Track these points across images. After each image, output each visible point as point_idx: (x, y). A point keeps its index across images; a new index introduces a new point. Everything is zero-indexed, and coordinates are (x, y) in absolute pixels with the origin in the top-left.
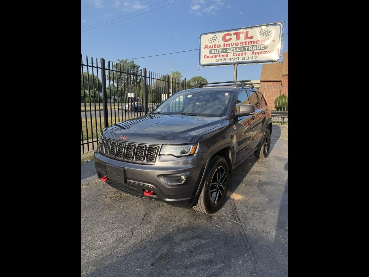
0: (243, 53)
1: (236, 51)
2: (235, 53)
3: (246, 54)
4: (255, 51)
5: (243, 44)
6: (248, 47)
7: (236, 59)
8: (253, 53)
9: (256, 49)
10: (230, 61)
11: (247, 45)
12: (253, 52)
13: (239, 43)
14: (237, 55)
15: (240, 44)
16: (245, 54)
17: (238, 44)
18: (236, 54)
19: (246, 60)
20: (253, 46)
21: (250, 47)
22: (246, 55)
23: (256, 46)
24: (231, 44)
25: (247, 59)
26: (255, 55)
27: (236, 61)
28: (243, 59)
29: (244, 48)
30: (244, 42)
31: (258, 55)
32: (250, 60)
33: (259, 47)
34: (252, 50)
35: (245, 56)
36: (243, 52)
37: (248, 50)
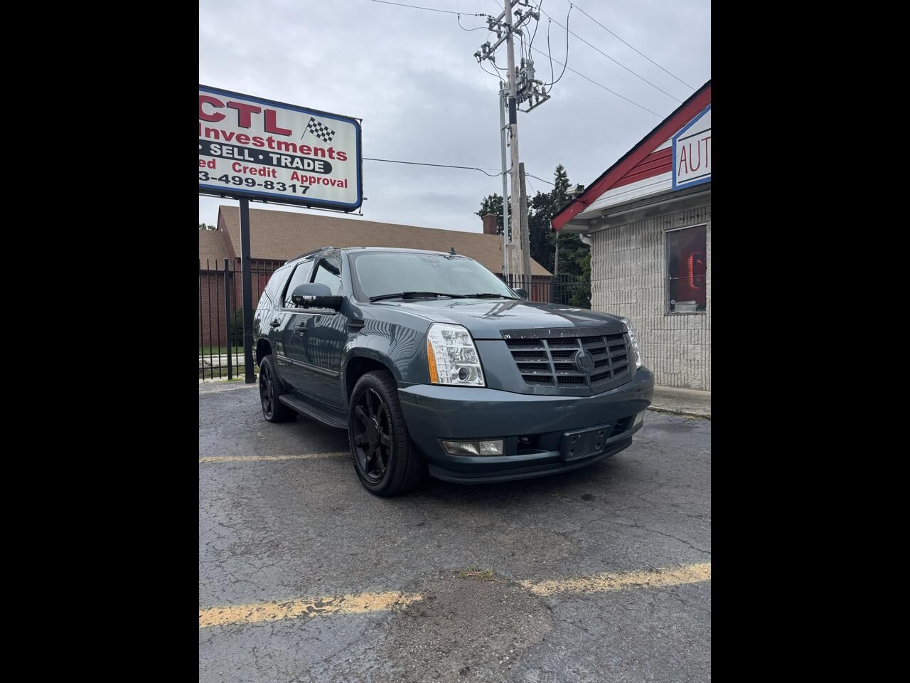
0: (264, 168)
1: (242, 158)
2: (240, 165)
3: (276, 175)
4: (300, 173)
5: (262, 145)
6: (279, 156)
7: (244, 183)
8: (294, 176)
9: (301, 167)
10: (223, 184)
11: (274, 148)
12: (295, 173)
13: (251, 139)
14: (248, 170)
15: (252, 141)
16: (271, 174)
17: (247, 138)
18: (242, 168)
19: (275, 191)
20: (293, 158)
21: (286, 157)
22: (274, 176)
23: (302, 159)
24: (224, 133)
25: (278, 189)
26: (302, 183)
27: (244, 187)
28: (266, 187)
29: (266, 153)
30: (265, 140)
31: (310, 184)
32: (289, 192)
33: (309, 165)
34: (290, 168)
35: (272, 179)
36: (267, 166)
37: (279, 164)
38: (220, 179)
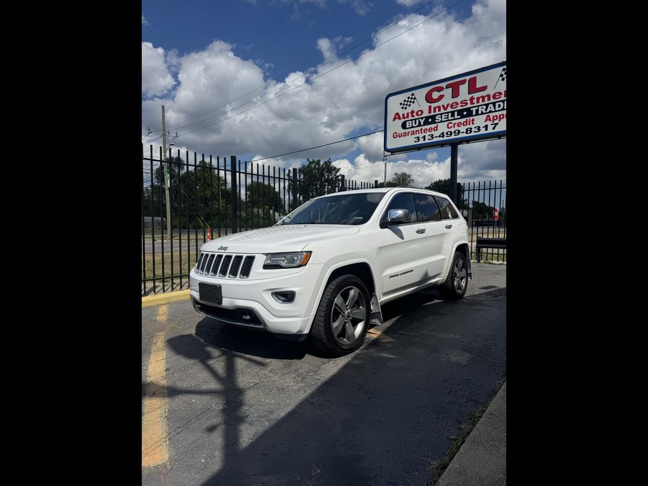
0: (467, 120)
1: (453, 118)
2: (451, 123)
3: (474, 122)
4: (491, 115)
5: (466, 104)
6: (477, 108)
7: (453, 134)
8: (488, 119)
9: (493, 110)
10: (441, 139)
11: (474, 104)
12: (488, 116)
13: (459, 103)
14: (456, 125)
16: (471, 122)
17: (457, 104)
18: (452, 125)
19: (473, 134)
20: (487, 105)
21: (482, 107)
22: (473, 124)
23: (494, 104)
24: (443, 106)
25: (475, 132)
26: (493, 122)
27: (453, 137)
28: (467, 133)
29: (468, 109)
30: (468, 100)
31: (500, 121)
32: (483, 131)
33: (499, 106)
34: (485, 113)
35: (471, 126)
36: (468, 118)
37: (477, 114)
38: (439, 136)
